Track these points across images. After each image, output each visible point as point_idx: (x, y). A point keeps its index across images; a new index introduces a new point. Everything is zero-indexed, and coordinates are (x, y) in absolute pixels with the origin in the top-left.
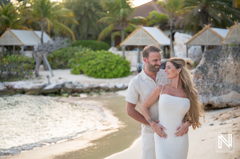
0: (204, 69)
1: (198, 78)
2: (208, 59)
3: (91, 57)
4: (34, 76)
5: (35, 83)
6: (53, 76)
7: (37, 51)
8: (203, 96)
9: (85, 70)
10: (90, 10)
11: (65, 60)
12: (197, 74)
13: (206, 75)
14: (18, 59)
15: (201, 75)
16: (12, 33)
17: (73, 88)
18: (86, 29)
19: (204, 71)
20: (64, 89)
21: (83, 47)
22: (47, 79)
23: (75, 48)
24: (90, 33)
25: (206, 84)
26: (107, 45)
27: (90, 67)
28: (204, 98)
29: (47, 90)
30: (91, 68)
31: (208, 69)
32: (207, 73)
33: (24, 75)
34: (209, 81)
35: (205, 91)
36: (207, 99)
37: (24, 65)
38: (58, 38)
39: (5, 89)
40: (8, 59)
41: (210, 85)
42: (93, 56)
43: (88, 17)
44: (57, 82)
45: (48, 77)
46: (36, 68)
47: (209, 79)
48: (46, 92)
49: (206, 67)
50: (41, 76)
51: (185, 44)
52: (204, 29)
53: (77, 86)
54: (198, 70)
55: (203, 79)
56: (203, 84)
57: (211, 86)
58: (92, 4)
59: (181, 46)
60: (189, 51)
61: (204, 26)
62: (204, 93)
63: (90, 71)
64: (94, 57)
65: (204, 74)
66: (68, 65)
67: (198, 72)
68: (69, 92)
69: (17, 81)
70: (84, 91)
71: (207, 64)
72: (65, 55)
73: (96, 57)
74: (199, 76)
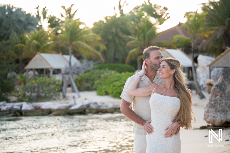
0: (222, 87)
1: (216, 96)
2: (226, 77)
3: (116, 79)
4: (61, 97)
5: (62, 103)
6: (79, 97)
7: (64, 74)
8: (221, 114)
9: (110, 91)
10: (117, 35)
11: (92, 82)
12: (215, 91)
13: (224, 93)
14: (46, 81)
15: (219, 93)
16: (42, 57)
17: (98, 108)
18: (113, 53)
19: (222, 89)
20: (89, 110)
21: (109, 69)
22: (73, 100)
23: (102, 71)
24: (117, 57)
25: (224, 101)
26: (133, 68)
27: (114, 88)
28: (222, 115)
29: (73, 110)
30: (116, 89)
31: (226, 87)
32: (225, 91)
33: (52, 96)
34: (227, 99)
35: (223, 108)
36: (225, 117)
37: (52, 86)
38: (85, 61)
39: (33, 109)
40: (37, 81)
41: (228, 102)
42: (117, 77)
43: (115, 41)
44: (82, 103)
45: (74, 97)
46: (64, 90)
47: (227, 96)
48: (72, 112)
49: (224, 84)
50: (68, 97)
51: (207, 66)
52: (226, 51)
53: (102, 106)
54: (216, 88)
55: (221, 96)
56: (221, 102)
57: (229, 104)
58: (118, 30)
59: (205, 68)
60: (212, 74)
61: (227, 49)
62: (222, 110)
63: (115, 92)
64: (119, 78)
65: (222, 92)
66: (94, 87)
67: (216, 90)
68: (94, 112)
69: (45, 101)
70: (108, 111)
71: (225, 82)
72: (92, 78)
73: (121, 79)
74: (217, 94)
